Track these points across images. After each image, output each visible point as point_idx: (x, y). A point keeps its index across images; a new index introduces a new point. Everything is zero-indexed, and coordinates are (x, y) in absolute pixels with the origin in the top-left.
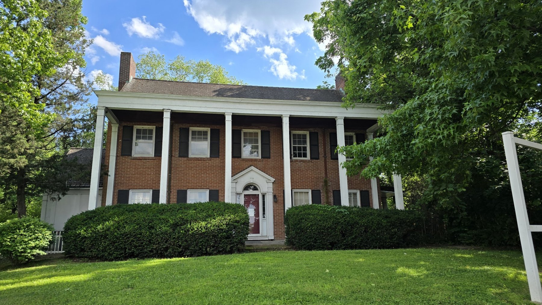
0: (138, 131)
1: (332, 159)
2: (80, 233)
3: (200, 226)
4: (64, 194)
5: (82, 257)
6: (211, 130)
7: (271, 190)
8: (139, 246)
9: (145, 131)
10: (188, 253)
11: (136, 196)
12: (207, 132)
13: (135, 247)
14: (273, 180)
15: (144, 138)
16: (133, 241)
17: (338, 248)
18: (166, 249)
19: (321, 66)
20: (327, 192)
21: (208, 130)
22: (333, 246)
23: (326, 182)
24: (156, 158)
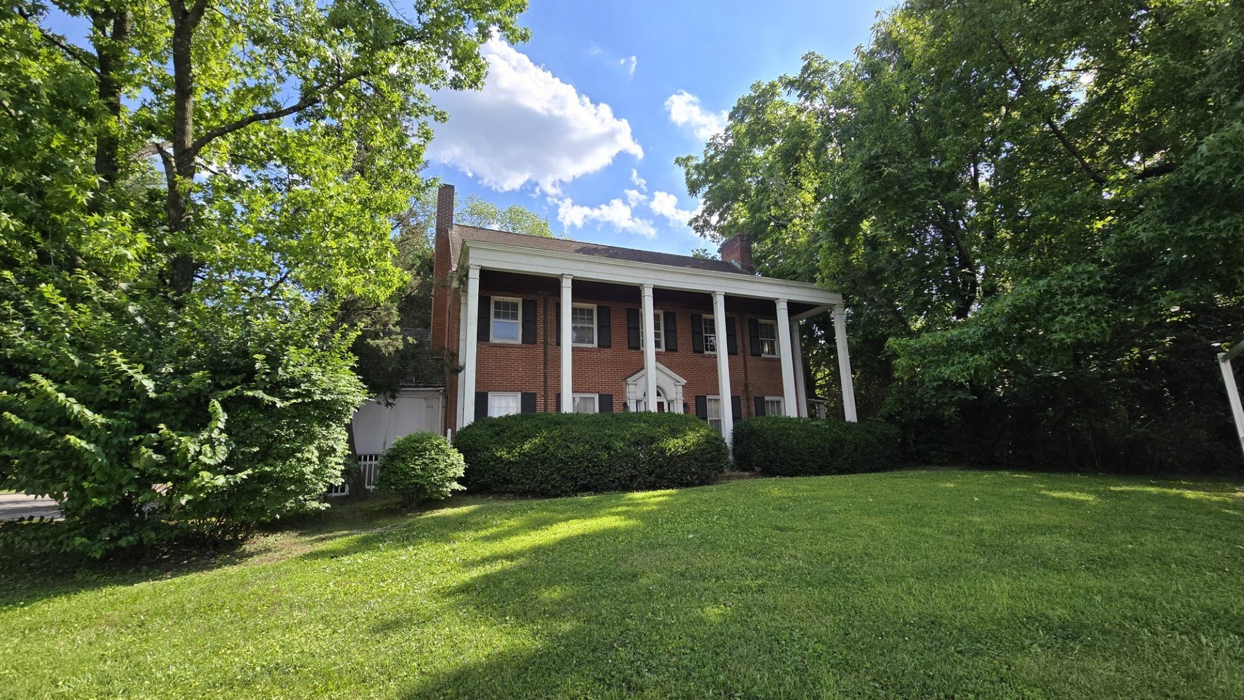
0: (497, 304)
1: (752, 355)
2: (501, 456)
3: (674, 445)
4: (394, 397)
5: (506, 492)
6: (598, 307)
7: (680, 396)
8: (597, 474)
9: (506, 304)
10: (665, 482)
11: (496, 401)
12: (592, 310)
13: (592, 476)
14: (684, 382)
15: (506, 316)
16: (588, 467)
17: (828, 473)
18: (632, 478)
19: (696, 229)
20: (748, 400)
21: (594, 307)
22: (821, 470)
23: (746, 385)
24: (524, 345)
